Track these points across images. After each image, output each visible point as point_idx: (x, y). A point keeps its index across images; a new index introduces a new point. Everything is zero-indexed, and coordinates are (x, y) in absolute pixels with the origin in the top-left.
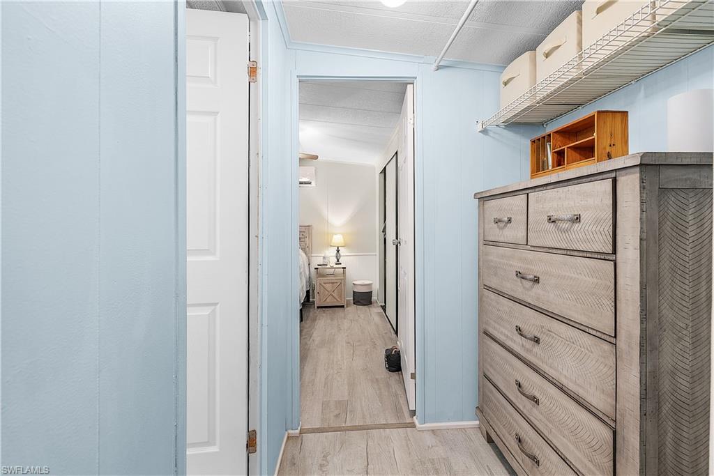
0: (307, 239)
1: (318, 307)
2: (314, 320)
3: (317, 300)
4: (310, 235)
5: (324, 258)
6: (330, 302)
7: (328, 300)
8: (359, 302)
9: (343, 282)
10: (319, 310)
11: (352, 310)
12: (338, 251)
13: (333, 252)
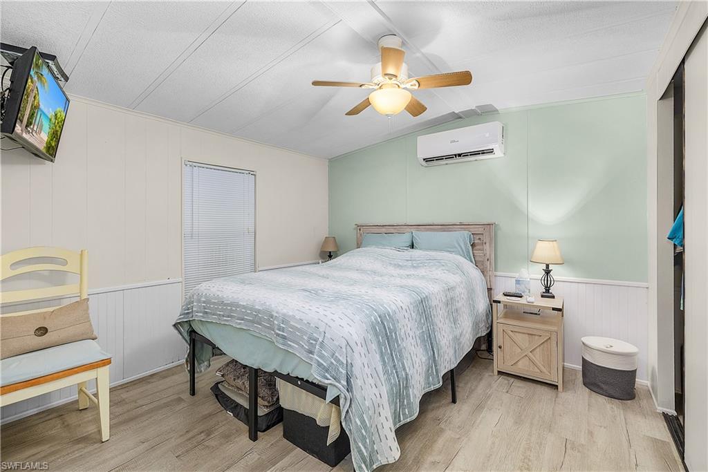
0: (487, 247)
1: (500, 373)
2: (479, 408)
3: (501, 360)
4: (494, 240)
5: (518, 282)
6: (523, 368)
7: (520, 365)
8: (598, 386)
9: (554, 338)
10: (502, 379)
11: (580, 399)
12: (548, 272)
13: (537, 272)
